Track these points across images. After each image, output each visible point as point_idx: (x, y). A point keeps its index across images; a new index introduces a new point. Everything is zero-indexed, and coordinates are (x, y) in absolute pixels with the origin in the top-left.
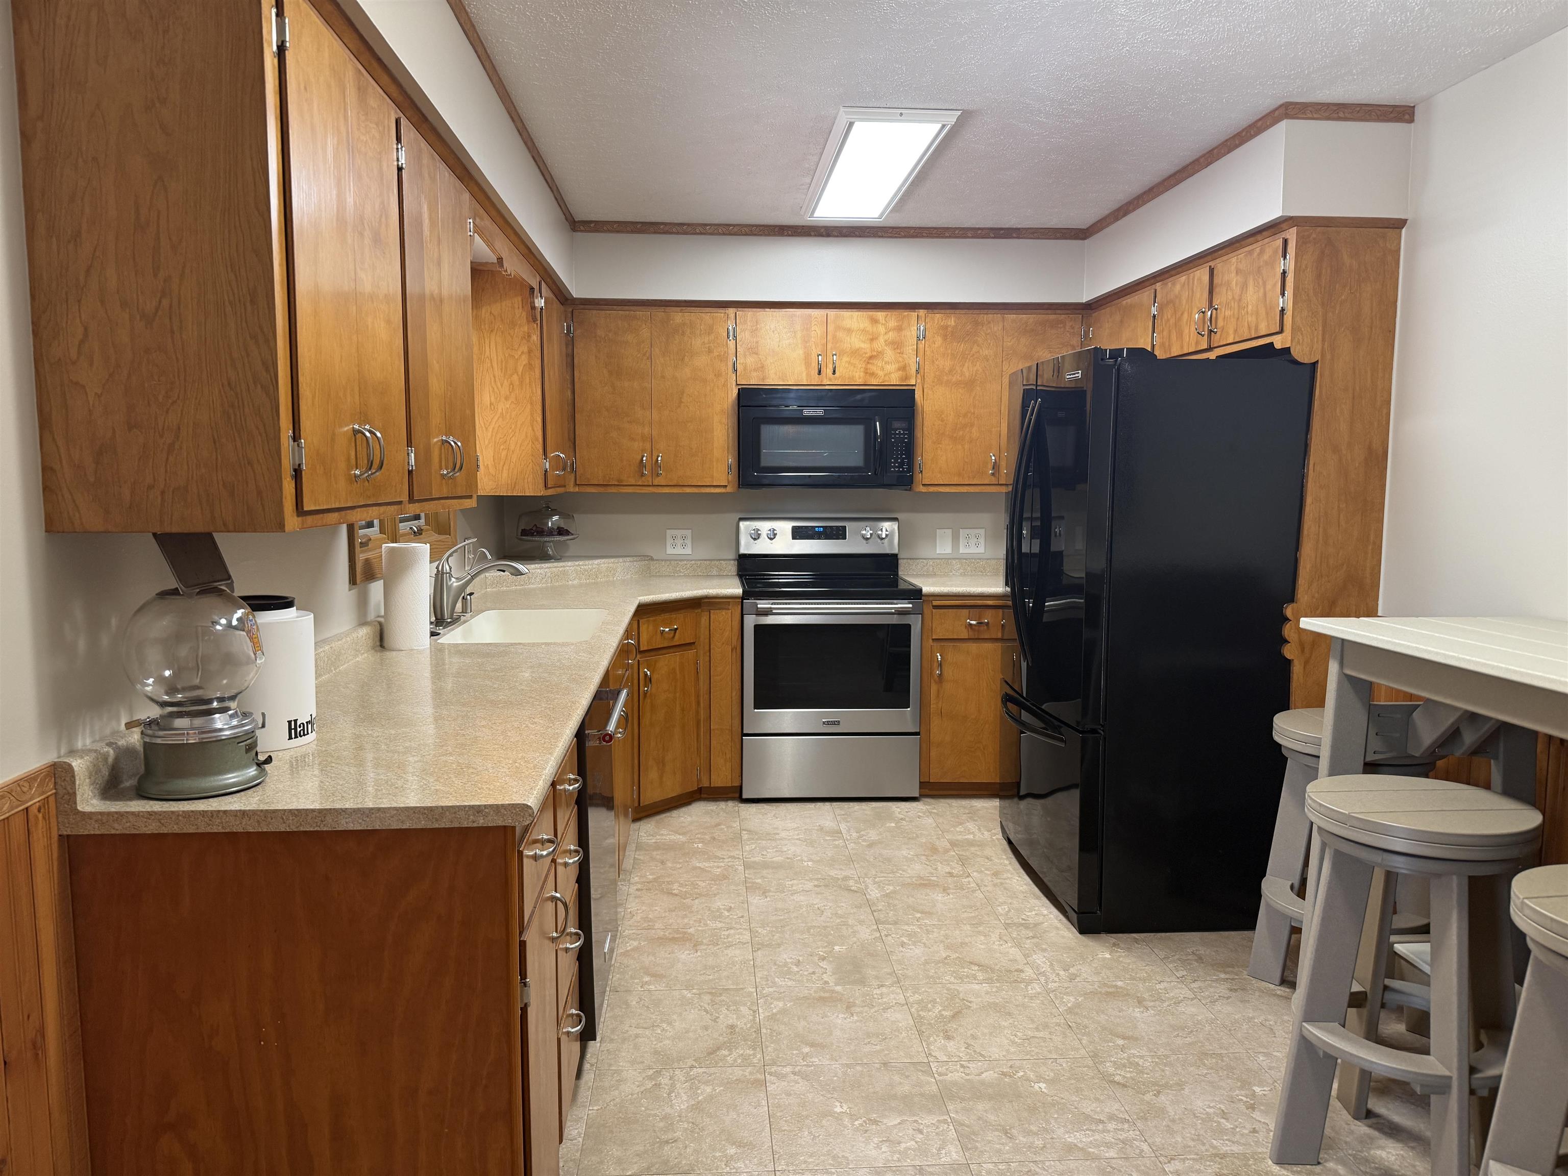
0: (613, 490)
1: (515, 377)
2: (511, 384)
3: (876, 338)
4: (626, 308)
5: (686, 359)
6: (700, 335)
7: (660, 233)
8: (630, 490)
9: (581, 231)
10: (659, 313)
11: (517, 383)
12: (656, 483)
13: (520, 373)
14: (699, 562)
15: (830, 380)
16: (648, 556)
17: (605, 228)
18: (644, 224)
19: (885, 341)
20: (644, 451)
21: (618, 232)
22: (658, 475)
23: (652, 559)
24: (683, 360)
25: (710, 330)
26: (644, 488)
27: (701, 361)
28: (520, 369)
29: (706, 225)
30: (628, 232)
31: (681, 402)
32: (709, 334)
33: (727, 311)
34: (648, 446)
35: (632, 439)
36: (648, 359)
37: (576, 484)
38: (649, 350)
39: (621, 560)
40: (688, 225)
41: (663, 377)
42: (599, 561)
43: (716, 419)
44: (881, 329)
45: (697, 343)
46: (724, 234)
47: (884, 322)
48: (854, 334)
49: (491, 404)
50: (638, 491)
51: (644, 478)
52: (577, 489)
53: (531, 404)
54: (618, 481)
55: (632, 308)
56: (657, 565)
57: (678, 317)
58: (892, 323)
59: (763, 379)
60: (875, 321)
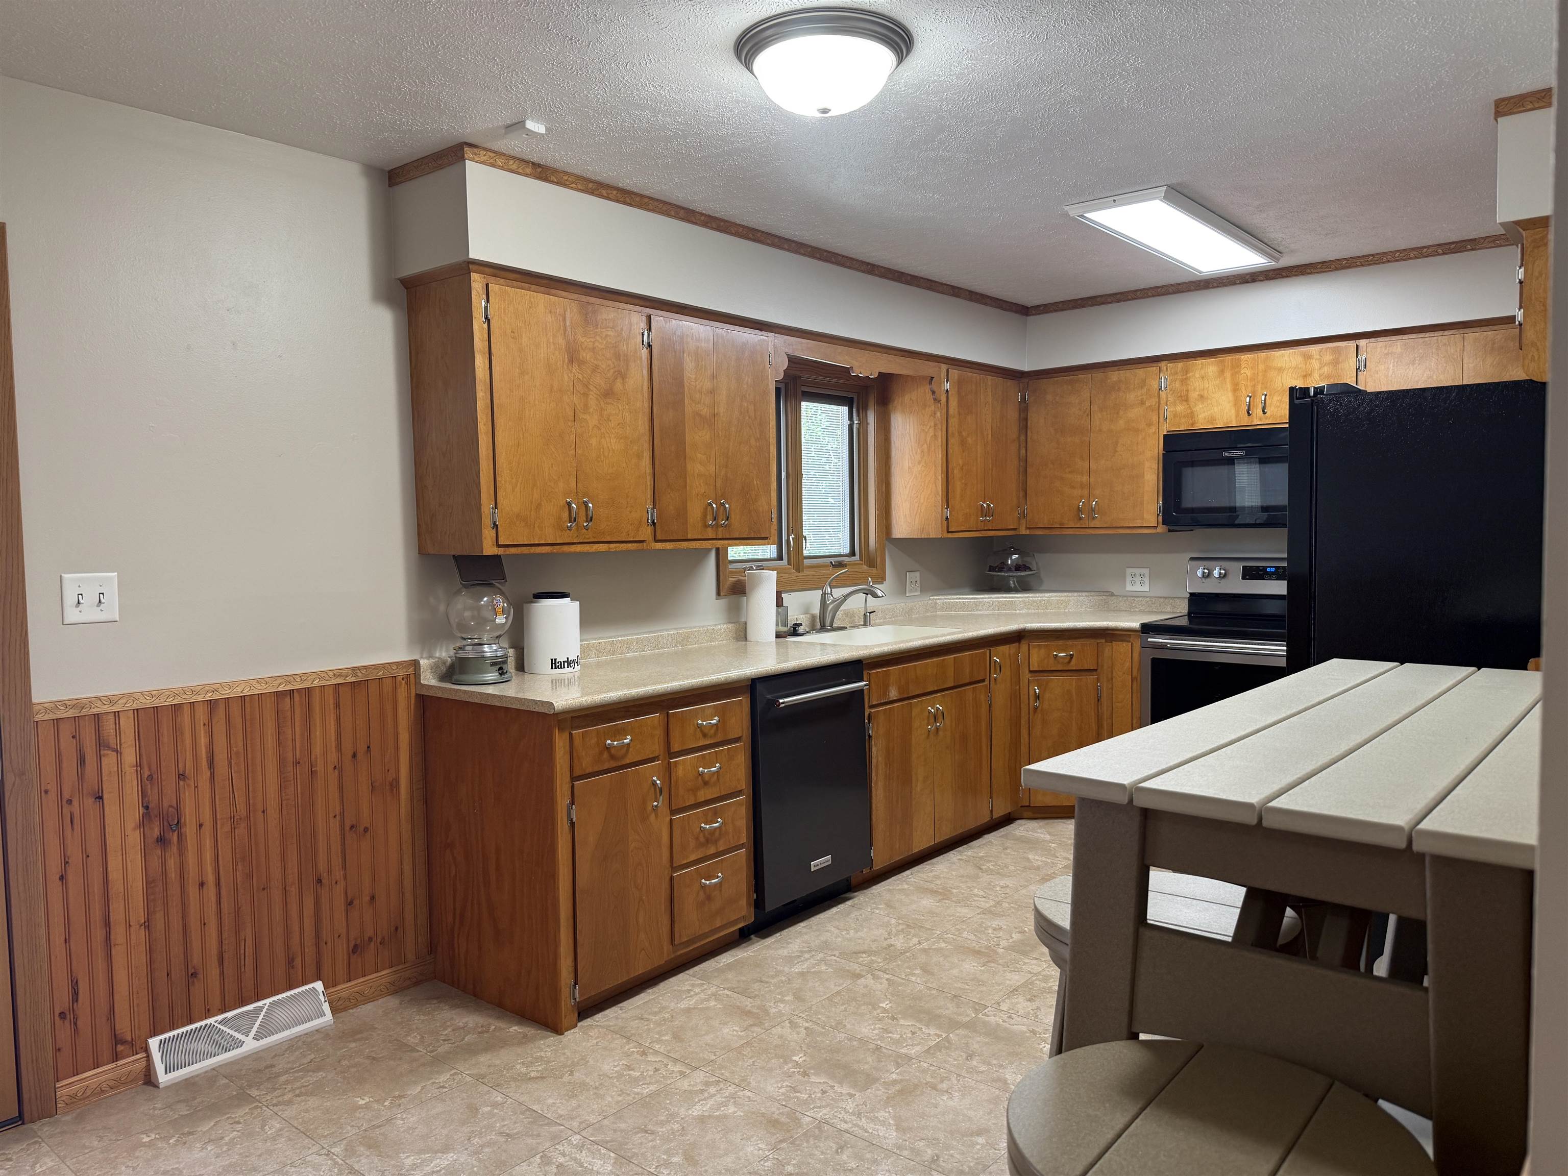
0: (1057, 532)
1: (925, 446)
2: (922, 452)
3: (1310, 375)
4: (1072, 373)
5: (1121, 413)
6: (1134, 389)
7: (1096, 305)
8: (1071, 532)
9: (1033, 315)
10: (1098, 375)
11: (926, 450)
12: (1092, 525)
13: (928, 443)
14: (1154, 600)
15: (1261, 420)
16: (1107, 592)
17: (1051, 309)
18: (1082, 299)
19: (1320, 376)
20: (1082, 497)
21: (1062, 310)
22: (1094, 518)
23: (1112, 595)
24: (1118, 413)
25: (1143, 383)
26: (1082, 530)
27: (1135, 413)
28: (928, 439)
29: (1136, 291)
30: (1070, 309)
31: (1116, 451)
32: (1142, 387)
33: (1159, 365)
34: (1086, 492)
35: (1073, 487)
36: (1088, 415)
37: (1027, 528)
38: (1089, 407)
39: (1076, 594)
40: (1121, 293)
41: (1100, 430)
42: (1051, 594)
43: (1147, 464)
44: (1315, 364)
45: (1131, 397)
46: (1153, 296)
47: (1318, 357)
48: (1285, 372)
49: (909, 468)
50: (1078, 533)
51: (1081, 521)
52: (1028, 532)
53: (935, 466)
54: (1060, 524)
55: (1076, 373)
56: (1115, 601)
57: (1114, 376)
58: (1328, 357)
59: (1193, 424)
60: (1307, 357)
